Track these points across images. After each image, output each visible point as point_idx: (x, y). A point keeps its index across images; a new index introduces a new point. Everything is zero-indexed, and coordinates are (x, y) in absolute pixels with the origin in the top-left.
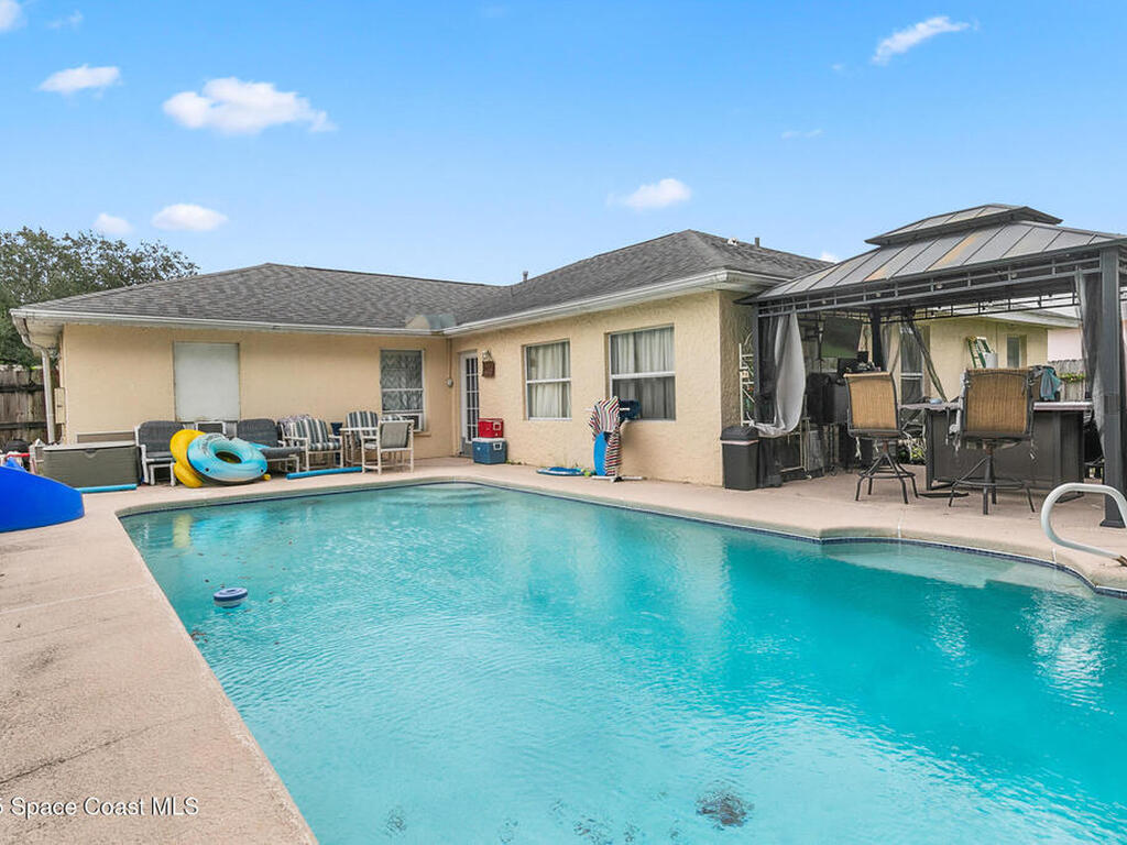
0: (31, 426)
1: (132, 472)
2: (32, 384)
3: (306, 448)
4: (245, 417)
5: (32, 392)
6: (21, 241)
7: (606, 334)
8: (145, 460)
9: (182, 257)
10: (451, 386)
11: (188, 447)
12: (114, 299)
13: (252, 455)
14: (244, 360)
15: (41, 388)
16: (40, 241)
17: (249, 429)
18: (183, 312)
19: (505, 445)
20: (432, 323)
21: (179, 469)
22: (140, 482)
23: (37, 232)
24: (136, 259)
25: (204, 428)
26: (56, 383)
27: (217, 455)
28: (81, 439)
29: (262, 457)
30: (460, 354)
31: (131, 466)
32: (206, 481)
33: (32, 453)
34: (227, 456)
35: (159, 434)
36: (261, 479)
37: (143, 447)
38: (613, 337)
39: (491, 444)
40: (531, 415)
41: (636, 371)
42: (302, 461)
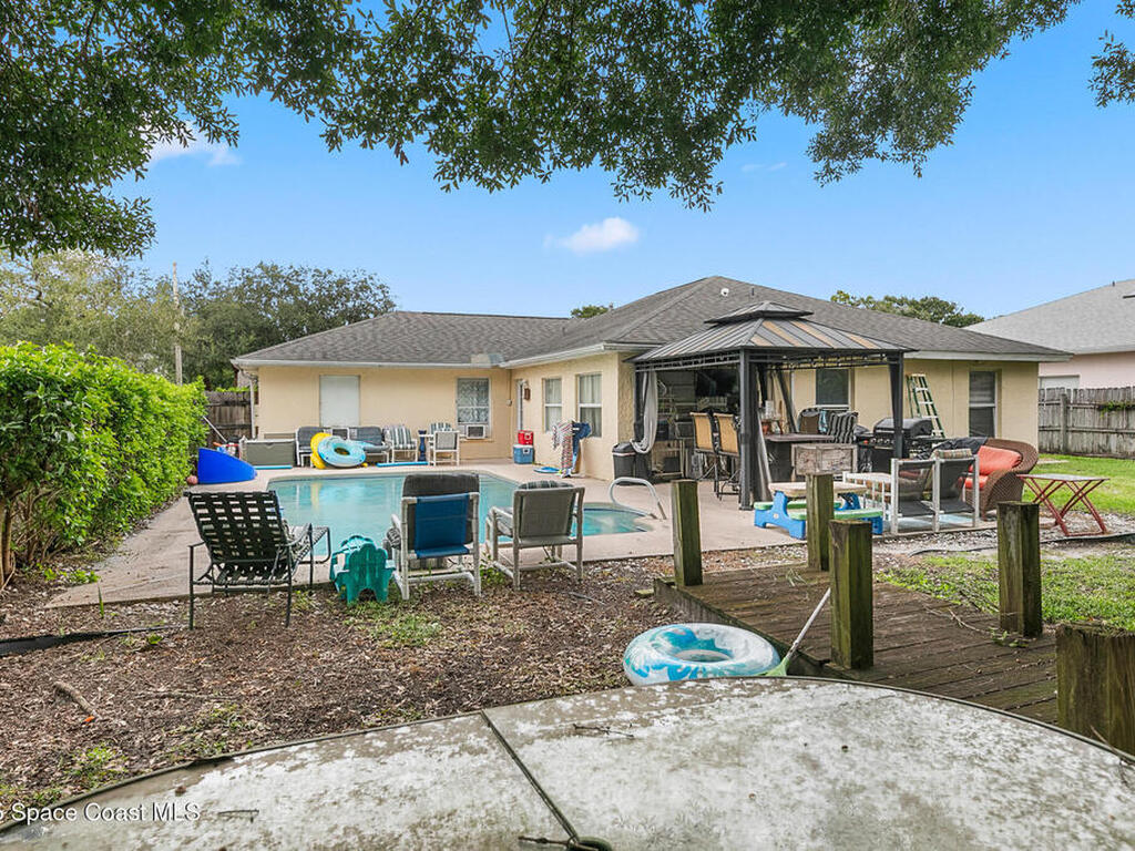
0: (243, 427)
1: (291, 459)
2: (245, 400)
3: (392, 447)
4: (363, 425)
5: (244, 406)
6: (259, 272)
7: (577, 376)
8: (298, 451)
9: (375, 278)
10: (510, 405)
11: (321, 444)
12: (287, 350)
13: (357, 450)
14: (363, 385)
15: (249, 403)
16: (273, 273)
17: (363, 434)
18: (325, 357)
19: (533, 451)
20: (491, 359)
21: (314, 459)
22: (296, 465)
23: (269, 265)
24: (341, 283)
25: (336, 432)
26: (257, 403)
27: (336, 450)
28: (266, 436)
29: (364, 453)
30: (517, 381)
31: (291, 454)
32: (328, 465)
33: (240, 445)
34: (341, 451)
35: (307, 434)
36: (362, 466)
37: (298, 443)
38: (581, 378)
39: (521, 450)
40: (548, 429)
41: (593, 402)
42: (391, 457)
